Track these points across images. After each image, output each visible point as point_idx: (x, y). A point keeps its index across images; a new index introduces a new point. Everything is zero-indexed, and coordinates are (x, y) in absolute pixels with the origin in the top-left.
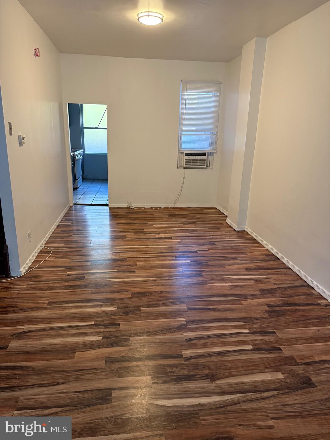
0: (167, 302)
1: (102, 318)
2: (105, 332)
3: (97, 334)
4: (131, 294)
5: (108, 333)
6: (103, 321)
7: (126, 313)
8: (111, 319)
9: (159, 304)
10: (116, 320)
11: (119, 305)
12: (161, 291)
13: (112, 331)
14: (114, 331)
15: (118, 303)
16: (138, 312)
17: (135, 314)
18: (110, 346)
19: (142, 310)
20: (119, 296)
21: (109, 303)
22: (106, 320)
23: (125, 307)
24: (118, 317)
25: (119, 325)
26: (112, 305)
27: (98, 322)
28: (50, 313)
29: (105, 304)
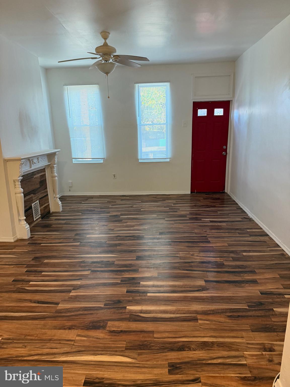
0: (73, 312)
1: (141, 299)
2: (138, 287)
3: (144, 286)
4: (107, 326)
5: (136, 286)
6: (140, 296)
7: (119, 302)
8: (133, 297)
9: (83, 310)
10: (129, 296)
11: (123, 312)
12: (70, 329)
13: (133, 287)
14: (132, 287)
15: (124, 314)
16: (107, 302)
17: (111, 300)
18: (136, 278)
19: (103, 304)
20: (121, 324)
21: (133, 315)
22: (137, 296)
23: (118, 309)
24: (126, 299)
25: (127, 292)
26: (131, 312)
27: (144, 295)
28: (190, 306)
29: (137, 314)
